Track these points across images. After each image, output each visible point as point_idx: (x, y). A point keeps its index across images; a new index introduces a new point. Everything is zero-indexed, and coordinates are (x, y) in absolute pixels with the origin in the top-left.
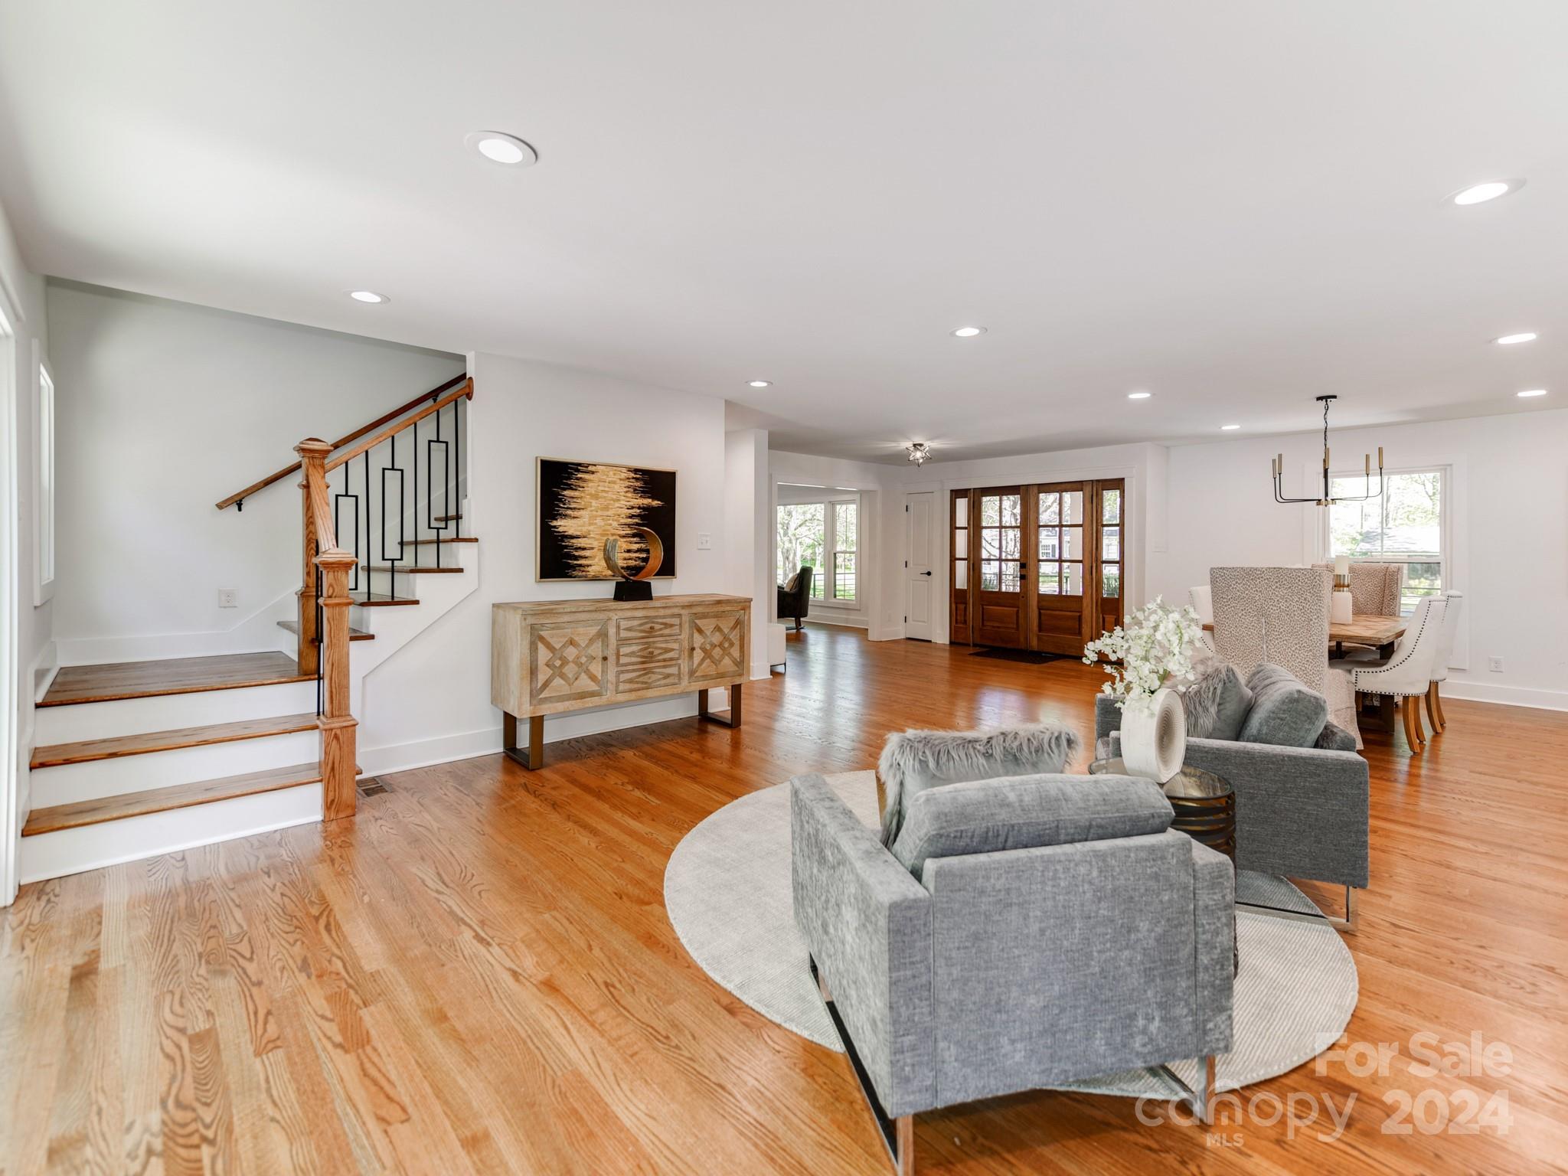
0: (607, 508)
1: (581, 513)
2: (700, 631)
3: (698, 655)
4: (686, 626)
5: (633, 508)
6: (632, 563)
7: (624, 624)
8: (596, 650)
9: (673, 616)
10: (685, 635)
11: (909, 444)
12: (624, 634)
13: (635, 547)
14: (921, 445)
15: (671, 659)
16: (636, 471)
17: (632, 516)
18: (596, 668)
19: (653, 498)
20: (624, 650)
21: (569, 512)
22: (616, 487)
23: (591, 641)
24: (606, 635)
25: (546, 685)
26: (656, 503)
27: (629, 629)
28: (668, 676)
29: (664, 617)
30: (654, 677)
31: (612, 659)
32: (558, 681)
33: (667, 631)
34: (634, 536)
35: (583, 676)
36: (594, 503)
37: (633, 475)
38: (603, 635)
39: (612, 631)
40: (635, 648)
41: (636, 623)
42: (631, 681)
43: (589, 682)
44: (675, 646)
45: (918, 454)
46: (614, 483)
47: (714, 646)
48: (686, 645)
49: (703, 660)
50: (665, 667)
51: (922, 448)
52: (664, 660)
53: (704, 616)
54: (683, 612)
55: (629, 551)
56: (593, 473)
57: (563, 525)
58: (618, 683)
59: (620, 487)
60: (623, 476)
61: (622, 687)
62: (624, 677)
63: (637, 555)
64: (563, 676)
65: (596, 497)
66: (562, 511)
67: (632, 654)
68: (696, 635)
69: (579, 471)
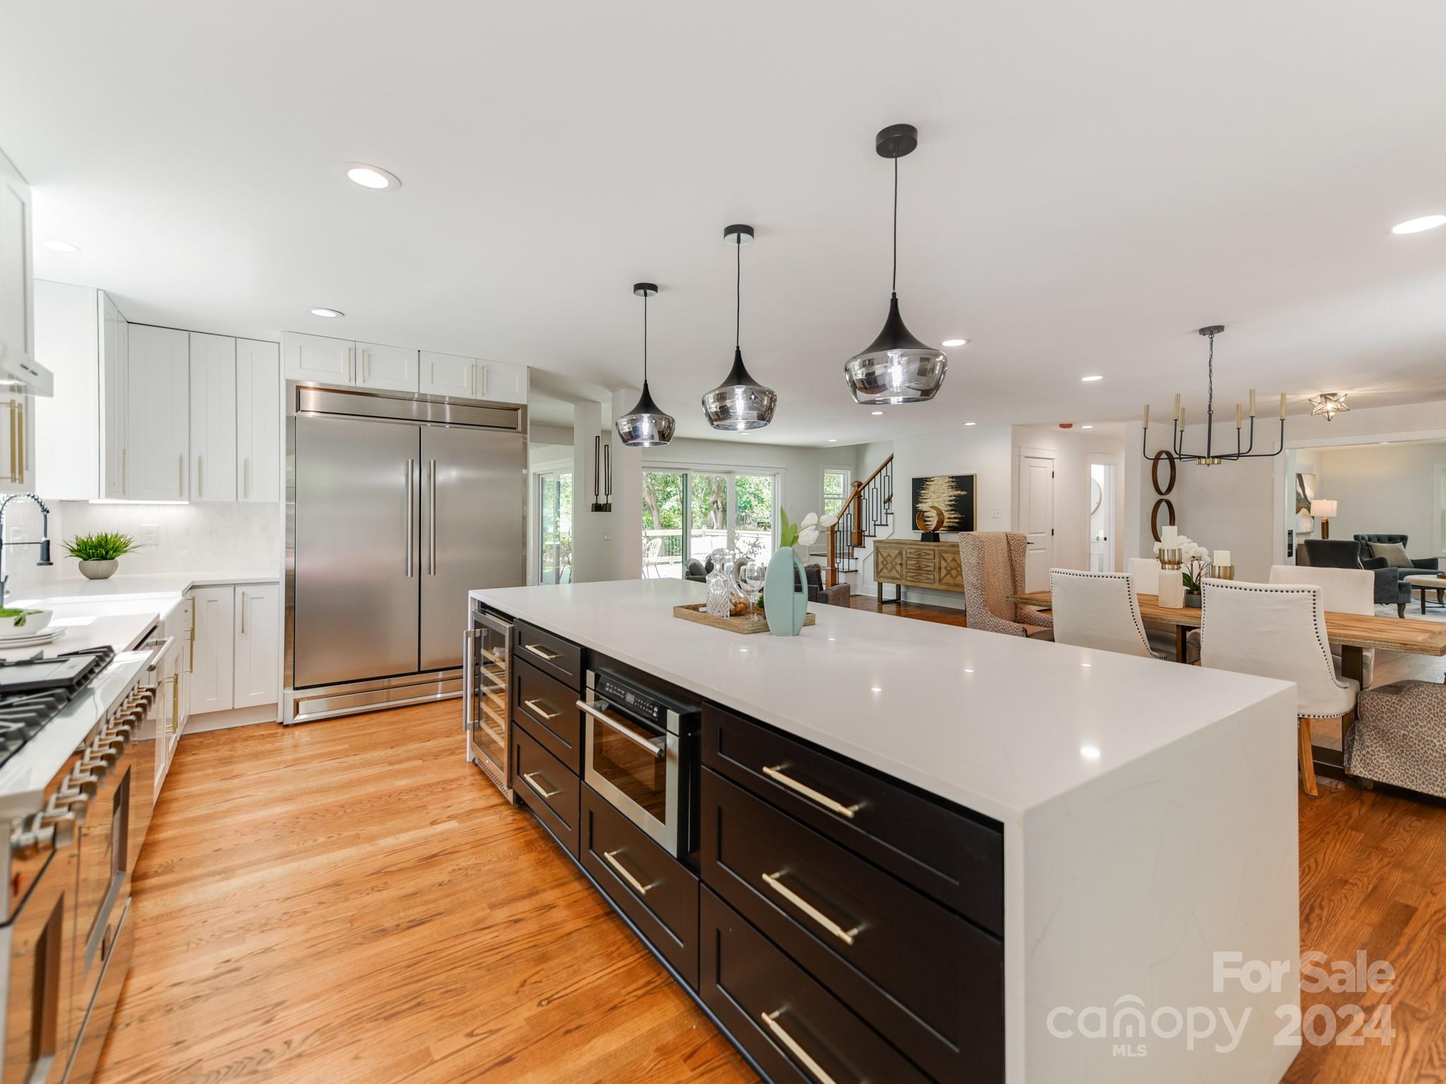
0: (939, 497)
1: (929, 500)
2: (945, 560)
3: (943, 572)
4: (937, 556)
5: (951, 496)
6: (951, 524)
7: (908, 551)
8: (898, 560)
9: (930, 550)
10: (936, 560)
11: (1314, 395)
12: (908, 555)
13: (953, 516)
14: (1334, 395)
15: (930, 571)
16: (952, 477)
17: (951, 501)
18: (898, 567)
19: (962, 491)
20: (909, 563)
21: (923, 500)
22: (943, 487)
23: (896, 557)
24: (902, 554)
25: (881, 571)
26: (963, 493)
27: (910, 553)
28: (928, 579)
29: (926, 550)
30: (922, 578)
31: (904, 565)
32: (885, 570)
33: (927, 557)
34: (952, 510)
35: (894, 570)
36: (933, 495)
37: (951, 480)
38: (900, 553)
39: (904, 553)
40: (913, 562)
41: (913, 551)
42: (912, 577)
43: (895, 573)
44: (932, 565)
45: (1330, 406)
46: (942, 485)
47: (952, 569)
48: (937, 565)
49: (946, 575)
50: (927, 574)
51: (1336, 398)
52: (926, 571)
53: (947, 552)
54: (935, 548)
55: (949, 518)
56: (932, 481)
57: (921, 506)
58: (907, 576)
59: (945, 486)
60: (946, 480)
61: (908, 579)
62: (909, 574)
63: (953, 520)
64: (887, 568)
65: (934, 492)
66: (920, 500)
67: (912, 565)
68: (943, 562)
69: (927, 481)
